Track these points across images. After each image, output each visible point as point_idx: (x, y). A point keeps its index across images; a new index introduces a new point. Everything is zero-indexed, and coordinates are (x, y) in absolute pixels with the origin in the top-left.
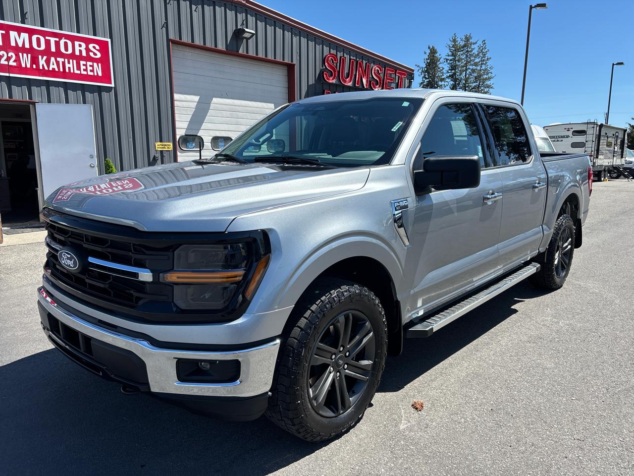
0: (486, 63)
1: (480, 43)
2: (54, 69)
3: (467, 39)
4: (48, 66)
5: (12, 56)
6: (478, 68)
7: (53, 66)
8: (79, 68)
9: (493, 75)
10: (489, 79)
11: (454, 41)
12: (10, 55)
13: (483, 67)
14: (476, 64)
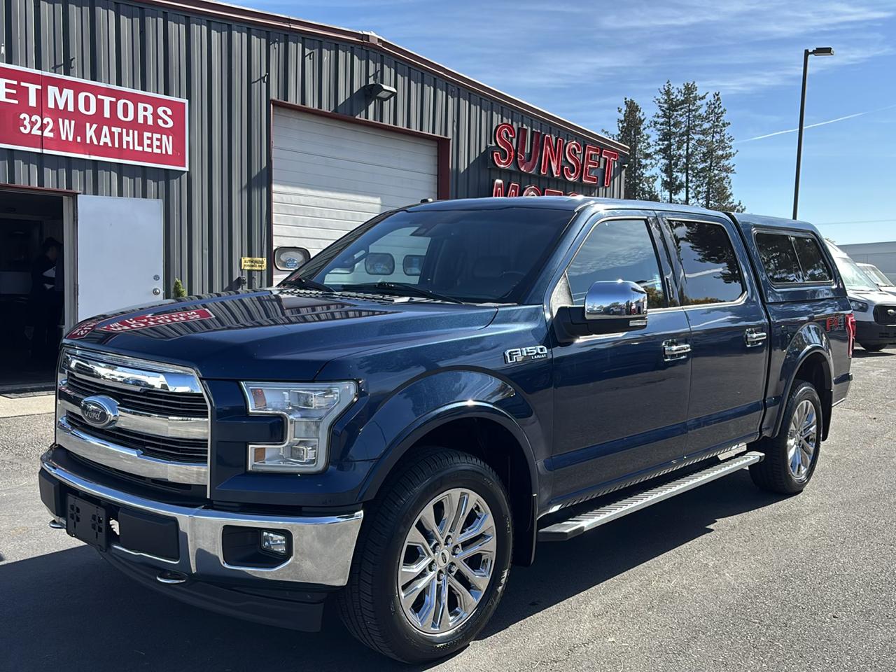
0: (721, 130)
1: (710, 98)
2: (106, 144)
3: (689, 89)
4: (99, 140)
5: (48, 123)
6: (708, 138)
7: (105, 139)
8: (141, 143)
9: (733, 151)
10: (728, 157)
11: (668, 93)
12: (45, 121)
13: (717, 137)
14: (704, 132)
